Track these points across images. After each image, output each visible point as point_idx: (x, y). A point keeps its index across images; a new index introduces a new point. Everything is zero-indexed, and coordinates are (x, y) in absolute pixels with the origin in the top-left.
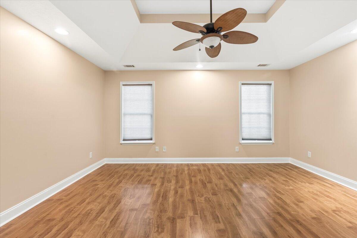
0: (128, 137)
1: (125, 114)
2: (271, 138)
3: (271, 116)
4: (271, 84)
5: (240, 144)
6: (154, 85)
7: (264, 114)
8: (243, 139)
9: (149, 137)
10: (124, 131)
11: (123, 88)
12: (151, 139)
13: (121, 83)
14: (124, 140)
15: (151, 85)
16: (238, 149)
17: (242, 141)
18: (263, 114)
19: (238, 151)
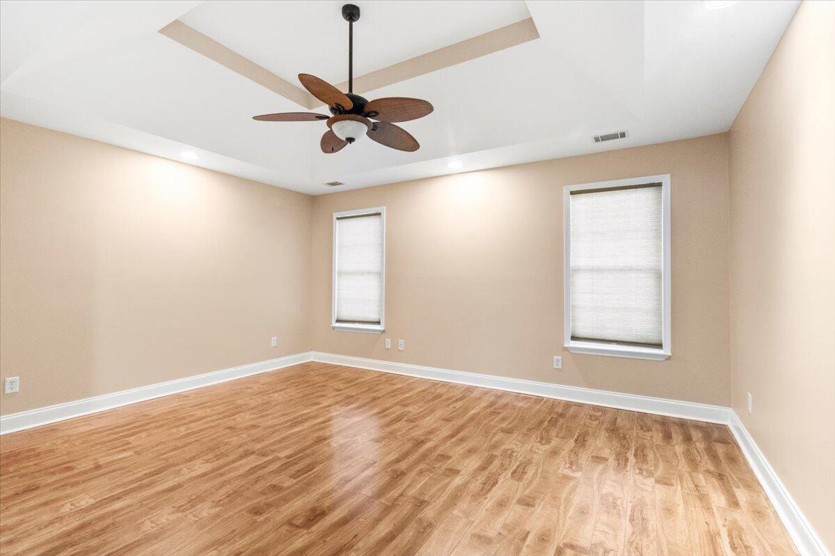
0: (344, 316)
1: (340, 274)
2: (661, 340)
3: (660, 278)
4: (659, 185)
5: (566, 349)
6: (384, 215)
7: (638, 270)
8: (574, 338)
9: (374, 317)
10: (338, 305)
11: (337, 224)
12: (379, 323)
13: (336, 215)
14: (338, 321)
15: (379, 214)
16: (560, 363)
17: (571, 342)
18: (636, 270)
19: (560, 367)
